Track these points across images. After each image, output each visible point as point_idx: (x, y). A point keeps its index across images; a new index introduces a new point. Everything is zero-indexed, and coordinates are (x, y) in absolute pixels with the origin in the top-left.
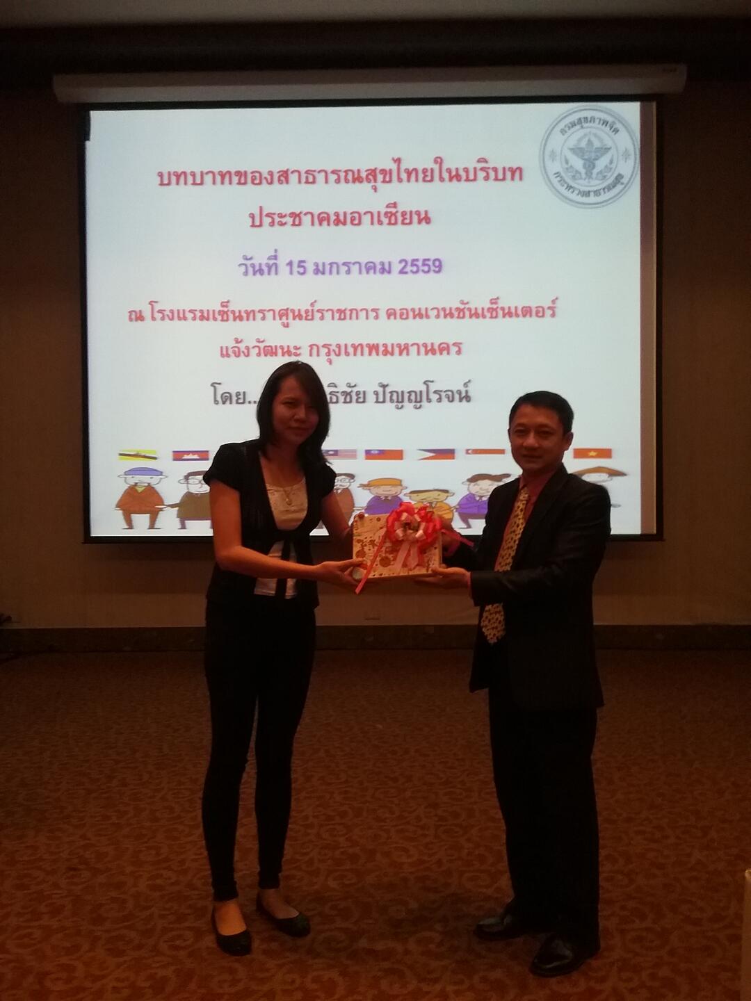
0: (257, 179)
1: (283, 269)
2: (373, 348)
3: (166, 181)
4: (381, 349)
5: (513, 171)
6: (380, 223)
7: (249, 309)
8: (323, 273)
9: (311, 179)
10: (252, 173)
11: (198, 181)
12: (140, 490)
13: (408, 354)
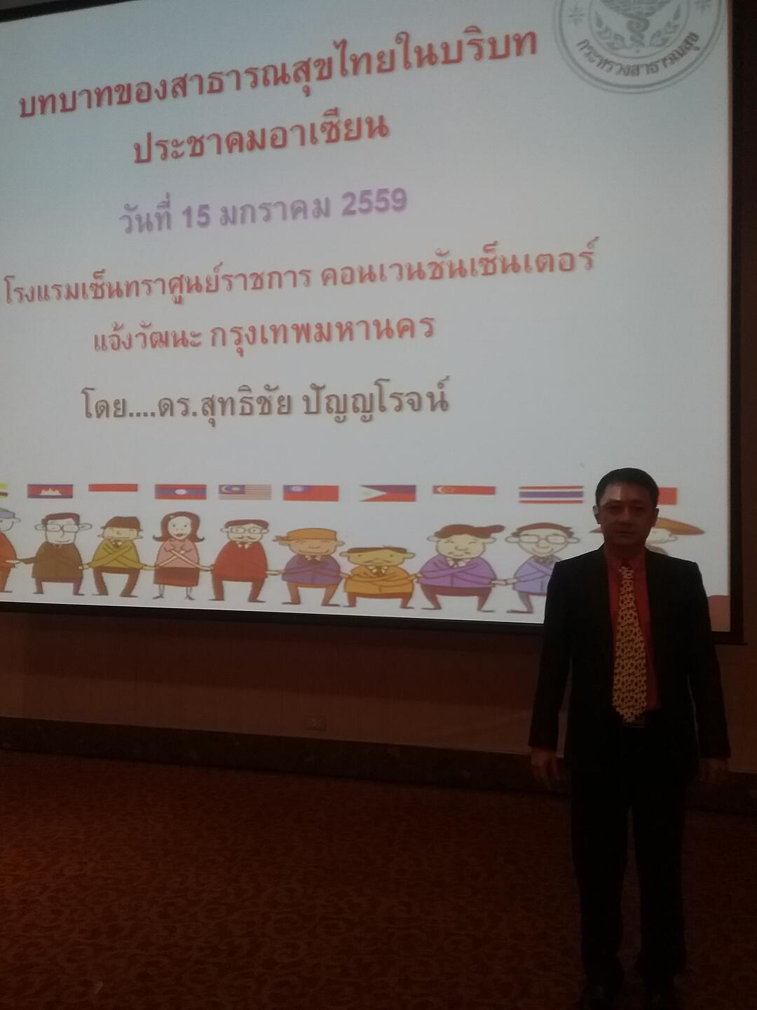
1: (179, 219)
3: (29, 110)
4: (314, 331)
5: (521, 41)
6: (314, 140)
7: (132, 280)
8: (233, 222)
9: (216, 87)
10: (138, 85)
11: (69, 104)
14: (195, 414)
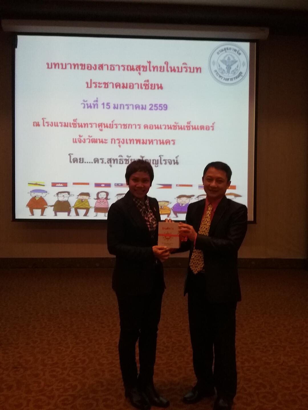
0: (90, 67)
1: (100, 106)
2: (138, 141)
3: (50, 66)
4: (141, 141)
5: (197, 69)
6: (142, 88)
7: (85, 123)
8: (117, 108)
9: (112, 68)
10: (87, 65)
11: (64, 67)
12: (37, 199)
13: (152, 144)
14: (105, 163)
